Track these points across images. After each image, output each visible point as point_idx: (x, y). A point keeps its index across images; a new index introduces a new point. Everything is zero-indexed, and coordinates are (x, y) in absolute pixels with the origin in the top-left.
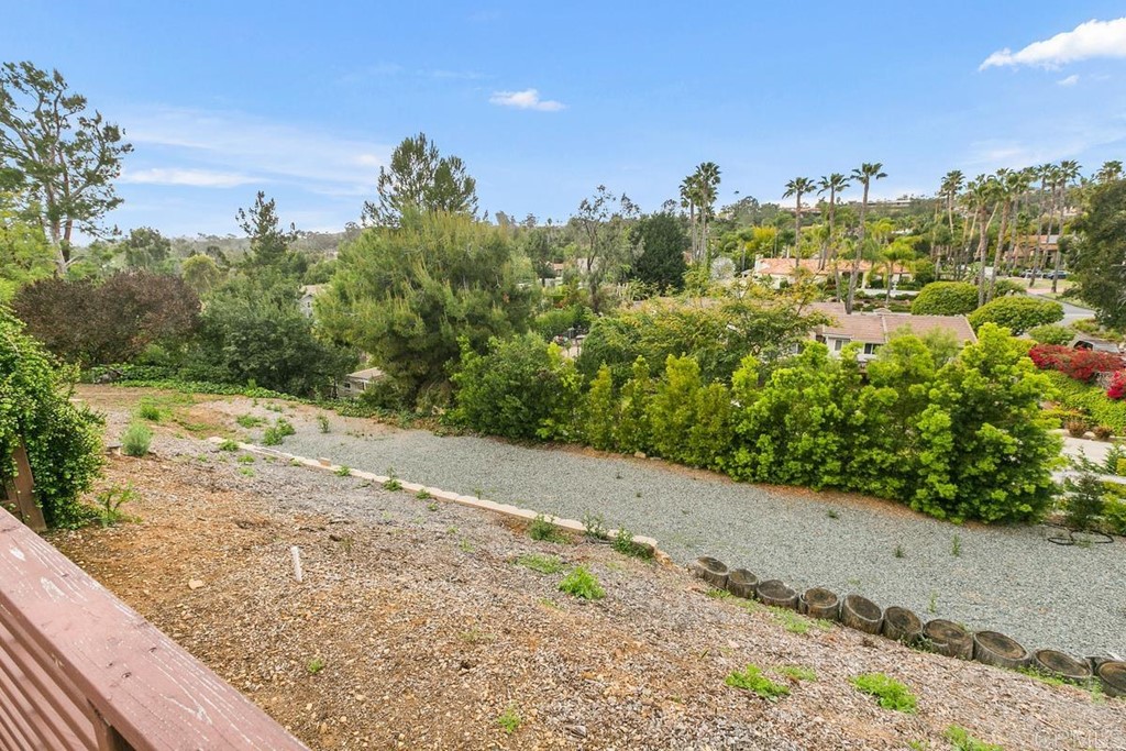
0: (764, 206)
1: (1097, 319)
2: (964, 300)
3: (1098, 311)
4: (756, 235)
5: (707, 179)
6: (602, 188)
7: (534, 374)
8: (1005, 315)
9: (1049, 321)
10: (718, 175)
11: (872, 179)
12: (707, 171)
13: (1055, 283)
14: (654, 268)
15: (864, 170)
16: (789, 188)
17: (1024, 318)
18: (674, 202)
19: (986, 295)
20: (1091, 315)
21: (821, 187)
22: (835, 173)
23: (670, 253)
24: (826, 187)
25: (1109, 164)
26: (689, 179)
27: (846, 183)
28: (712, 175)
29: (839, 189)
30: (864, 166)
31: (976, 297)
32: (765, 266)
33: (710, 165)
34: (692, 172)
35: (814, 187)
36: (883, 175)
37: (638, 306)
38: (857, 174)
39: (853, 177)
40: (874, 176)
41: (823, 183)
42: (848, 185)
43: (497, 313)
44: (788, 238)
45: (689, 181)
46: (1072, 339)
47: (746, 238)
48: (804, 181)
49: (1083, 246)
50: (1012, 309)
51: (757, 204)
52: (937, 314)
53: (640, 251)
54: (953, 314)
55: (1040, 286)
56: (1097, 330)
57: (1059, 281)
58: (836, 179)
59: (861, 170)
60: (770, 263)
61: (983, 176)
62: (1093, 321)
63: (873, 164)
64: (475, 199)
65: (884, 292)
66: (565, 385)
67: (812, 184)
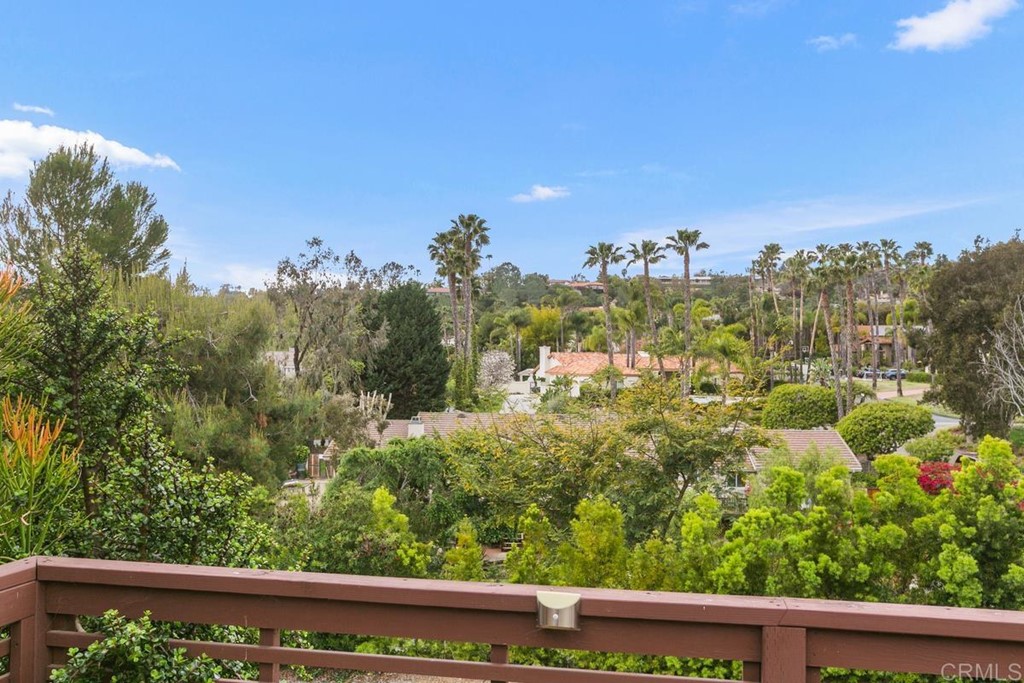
0: (530, 278)
1: (962, 429)
2: (821, 407)
3: (963, 417)
4: (534, 320)
5: (470, 237)
6: (316, 242)
7: (351, 546)
8: (875, 426)
9: (922, 432)
10: (486, 233)
11: (692, 250)
12: (468, 226)
13: (899, 384)
14: (399, 367)
15: (681, 238)
16: (589, 255)
17: (896, 428)
18: (398, 267)
19: (844, 401)
20: (956, 424)
21: (631, 257)
22: (647, 239)
23: (422, 344)
24: (638, 257)
25: (920, 246)
26: (443, 236)
27: (661, 253)
28: (476, 231)
29: (654, 260)
30: (681, 234)
31: (834, 404)
32: (555, 363)
33: (472, 218)
34: (447, 228)
35: (623, 257)
36: (704, 245)
37: (396, 427)
38: (673, 243)
39: (668, 246)
40: (694, 247)
41: (633, 252)
42: (663, 257)
43: (258, 443)
44: (579, 324)
45: (442, 238)
46: (951, 454)
47: (519, 323)
48: (609, 248)
49: (934, 339)
50: (881, 418)
51: (518, 274)
52: (793, 427)
53: (381, 341)
54: (811, 426)
55: (883, 389)
56: (964, 441)
57: (903, 382)
58: (648, 247)
59: (677, 238)
60: (560, 359)
61: (802, 252)
62: (956, 431)
63: (691, 230)
64: (165, 254)
65: (718, 399)
66: (407, 561)
67: (619, 253)
